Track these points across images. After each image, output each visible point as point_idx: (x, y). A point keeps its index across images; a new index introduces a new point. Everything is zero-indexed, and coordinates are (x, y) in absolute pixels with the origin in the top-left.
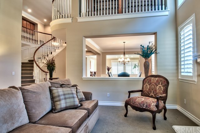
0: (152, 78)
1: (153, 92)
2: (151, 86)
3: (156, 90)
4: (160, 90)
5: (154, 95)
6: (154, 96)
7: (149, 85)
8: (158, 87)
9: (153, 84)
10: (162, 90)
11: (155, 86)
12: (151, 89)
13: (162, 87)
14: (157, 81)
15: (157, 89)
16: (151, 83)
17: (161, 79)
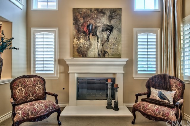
0: (26, 79)
1: (32, 95)
2: (28, 89)
3: (35, 92)
4: (39, 91)
5: (34, 97)
6: (34, 99)
7: (24, 88)
8: (37, 87)
9: (30, 85)
10: (42, 89)
11: (32, 88)
12: (28, 92)
13: (41, 87)
14: (34, 81)
15: (36, 90)
16: (26, 86)
17: (37, 78)
